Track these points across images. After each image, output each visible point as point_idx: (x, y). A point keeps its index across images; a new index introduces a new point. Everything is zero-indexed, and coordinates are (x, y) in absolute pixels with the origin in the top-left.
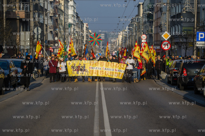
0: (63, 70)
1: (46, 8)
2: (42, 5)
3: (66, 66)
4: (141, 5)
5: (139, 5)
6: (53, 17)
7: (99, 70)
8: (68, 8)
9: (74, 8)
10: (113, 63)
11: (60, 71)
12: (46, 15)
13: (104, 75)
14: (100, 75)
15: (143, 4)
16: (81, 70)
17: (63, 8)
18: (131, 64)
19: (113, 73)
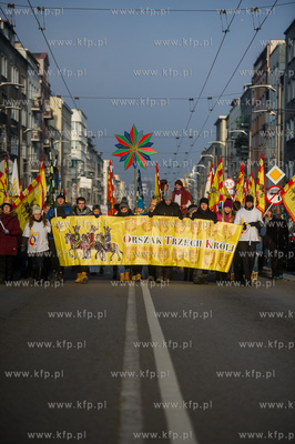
0: (39, 247)
1: (24, 123)
2: (16, 118)
3: (50, 236)
4: (224, 122)
5: (220, 121)
6: (39, 145)
7: (156, 247)
8: (70, 127)
9: (83, 127)
10: (197, 220)
11: (31, 250)
12: (25, 138)
13: (170, 262)
14: (158, 261)
15: (227, 119)
16: (98, 247)
17: (59, 126)
18: (252, 224)
19: (199, 252)
